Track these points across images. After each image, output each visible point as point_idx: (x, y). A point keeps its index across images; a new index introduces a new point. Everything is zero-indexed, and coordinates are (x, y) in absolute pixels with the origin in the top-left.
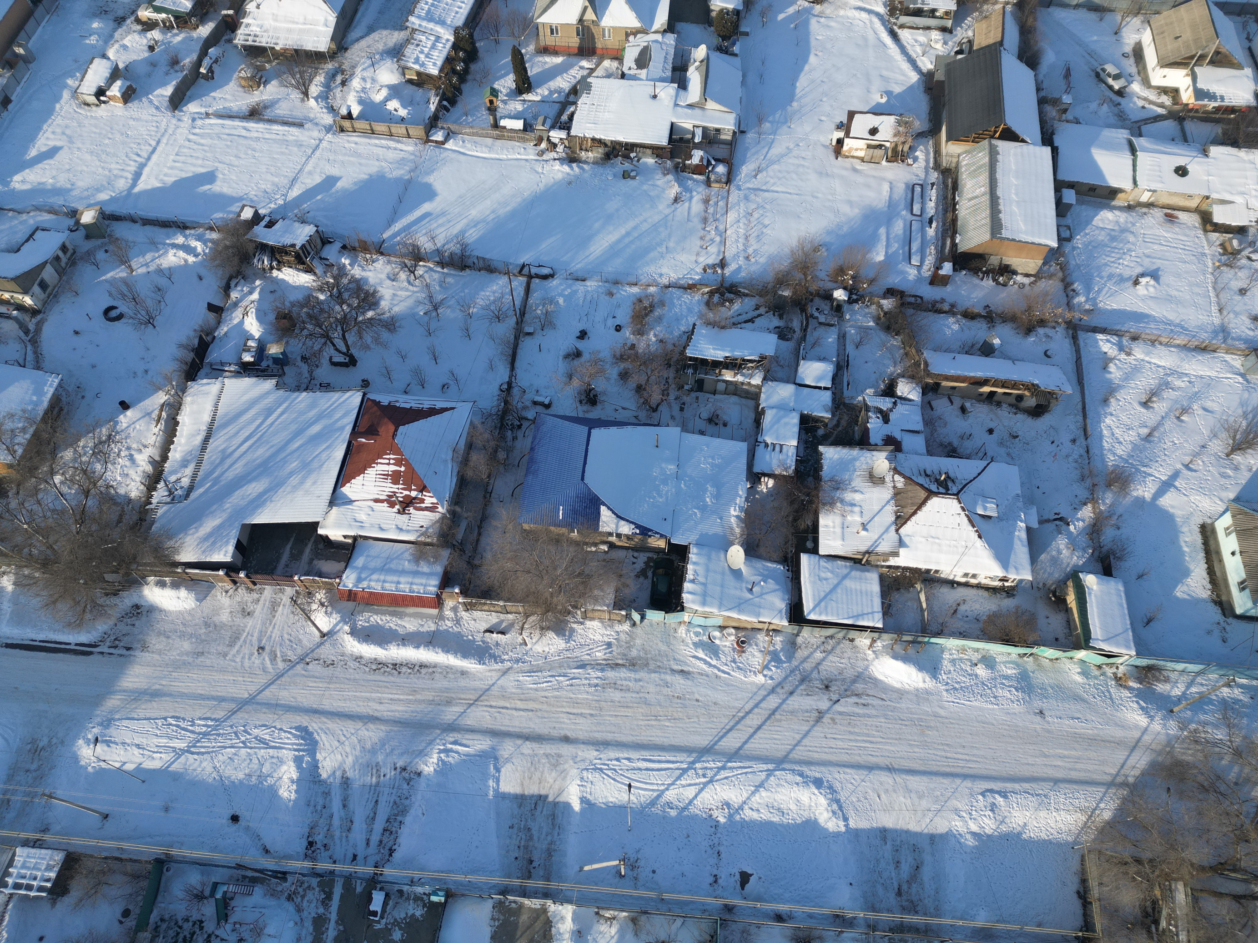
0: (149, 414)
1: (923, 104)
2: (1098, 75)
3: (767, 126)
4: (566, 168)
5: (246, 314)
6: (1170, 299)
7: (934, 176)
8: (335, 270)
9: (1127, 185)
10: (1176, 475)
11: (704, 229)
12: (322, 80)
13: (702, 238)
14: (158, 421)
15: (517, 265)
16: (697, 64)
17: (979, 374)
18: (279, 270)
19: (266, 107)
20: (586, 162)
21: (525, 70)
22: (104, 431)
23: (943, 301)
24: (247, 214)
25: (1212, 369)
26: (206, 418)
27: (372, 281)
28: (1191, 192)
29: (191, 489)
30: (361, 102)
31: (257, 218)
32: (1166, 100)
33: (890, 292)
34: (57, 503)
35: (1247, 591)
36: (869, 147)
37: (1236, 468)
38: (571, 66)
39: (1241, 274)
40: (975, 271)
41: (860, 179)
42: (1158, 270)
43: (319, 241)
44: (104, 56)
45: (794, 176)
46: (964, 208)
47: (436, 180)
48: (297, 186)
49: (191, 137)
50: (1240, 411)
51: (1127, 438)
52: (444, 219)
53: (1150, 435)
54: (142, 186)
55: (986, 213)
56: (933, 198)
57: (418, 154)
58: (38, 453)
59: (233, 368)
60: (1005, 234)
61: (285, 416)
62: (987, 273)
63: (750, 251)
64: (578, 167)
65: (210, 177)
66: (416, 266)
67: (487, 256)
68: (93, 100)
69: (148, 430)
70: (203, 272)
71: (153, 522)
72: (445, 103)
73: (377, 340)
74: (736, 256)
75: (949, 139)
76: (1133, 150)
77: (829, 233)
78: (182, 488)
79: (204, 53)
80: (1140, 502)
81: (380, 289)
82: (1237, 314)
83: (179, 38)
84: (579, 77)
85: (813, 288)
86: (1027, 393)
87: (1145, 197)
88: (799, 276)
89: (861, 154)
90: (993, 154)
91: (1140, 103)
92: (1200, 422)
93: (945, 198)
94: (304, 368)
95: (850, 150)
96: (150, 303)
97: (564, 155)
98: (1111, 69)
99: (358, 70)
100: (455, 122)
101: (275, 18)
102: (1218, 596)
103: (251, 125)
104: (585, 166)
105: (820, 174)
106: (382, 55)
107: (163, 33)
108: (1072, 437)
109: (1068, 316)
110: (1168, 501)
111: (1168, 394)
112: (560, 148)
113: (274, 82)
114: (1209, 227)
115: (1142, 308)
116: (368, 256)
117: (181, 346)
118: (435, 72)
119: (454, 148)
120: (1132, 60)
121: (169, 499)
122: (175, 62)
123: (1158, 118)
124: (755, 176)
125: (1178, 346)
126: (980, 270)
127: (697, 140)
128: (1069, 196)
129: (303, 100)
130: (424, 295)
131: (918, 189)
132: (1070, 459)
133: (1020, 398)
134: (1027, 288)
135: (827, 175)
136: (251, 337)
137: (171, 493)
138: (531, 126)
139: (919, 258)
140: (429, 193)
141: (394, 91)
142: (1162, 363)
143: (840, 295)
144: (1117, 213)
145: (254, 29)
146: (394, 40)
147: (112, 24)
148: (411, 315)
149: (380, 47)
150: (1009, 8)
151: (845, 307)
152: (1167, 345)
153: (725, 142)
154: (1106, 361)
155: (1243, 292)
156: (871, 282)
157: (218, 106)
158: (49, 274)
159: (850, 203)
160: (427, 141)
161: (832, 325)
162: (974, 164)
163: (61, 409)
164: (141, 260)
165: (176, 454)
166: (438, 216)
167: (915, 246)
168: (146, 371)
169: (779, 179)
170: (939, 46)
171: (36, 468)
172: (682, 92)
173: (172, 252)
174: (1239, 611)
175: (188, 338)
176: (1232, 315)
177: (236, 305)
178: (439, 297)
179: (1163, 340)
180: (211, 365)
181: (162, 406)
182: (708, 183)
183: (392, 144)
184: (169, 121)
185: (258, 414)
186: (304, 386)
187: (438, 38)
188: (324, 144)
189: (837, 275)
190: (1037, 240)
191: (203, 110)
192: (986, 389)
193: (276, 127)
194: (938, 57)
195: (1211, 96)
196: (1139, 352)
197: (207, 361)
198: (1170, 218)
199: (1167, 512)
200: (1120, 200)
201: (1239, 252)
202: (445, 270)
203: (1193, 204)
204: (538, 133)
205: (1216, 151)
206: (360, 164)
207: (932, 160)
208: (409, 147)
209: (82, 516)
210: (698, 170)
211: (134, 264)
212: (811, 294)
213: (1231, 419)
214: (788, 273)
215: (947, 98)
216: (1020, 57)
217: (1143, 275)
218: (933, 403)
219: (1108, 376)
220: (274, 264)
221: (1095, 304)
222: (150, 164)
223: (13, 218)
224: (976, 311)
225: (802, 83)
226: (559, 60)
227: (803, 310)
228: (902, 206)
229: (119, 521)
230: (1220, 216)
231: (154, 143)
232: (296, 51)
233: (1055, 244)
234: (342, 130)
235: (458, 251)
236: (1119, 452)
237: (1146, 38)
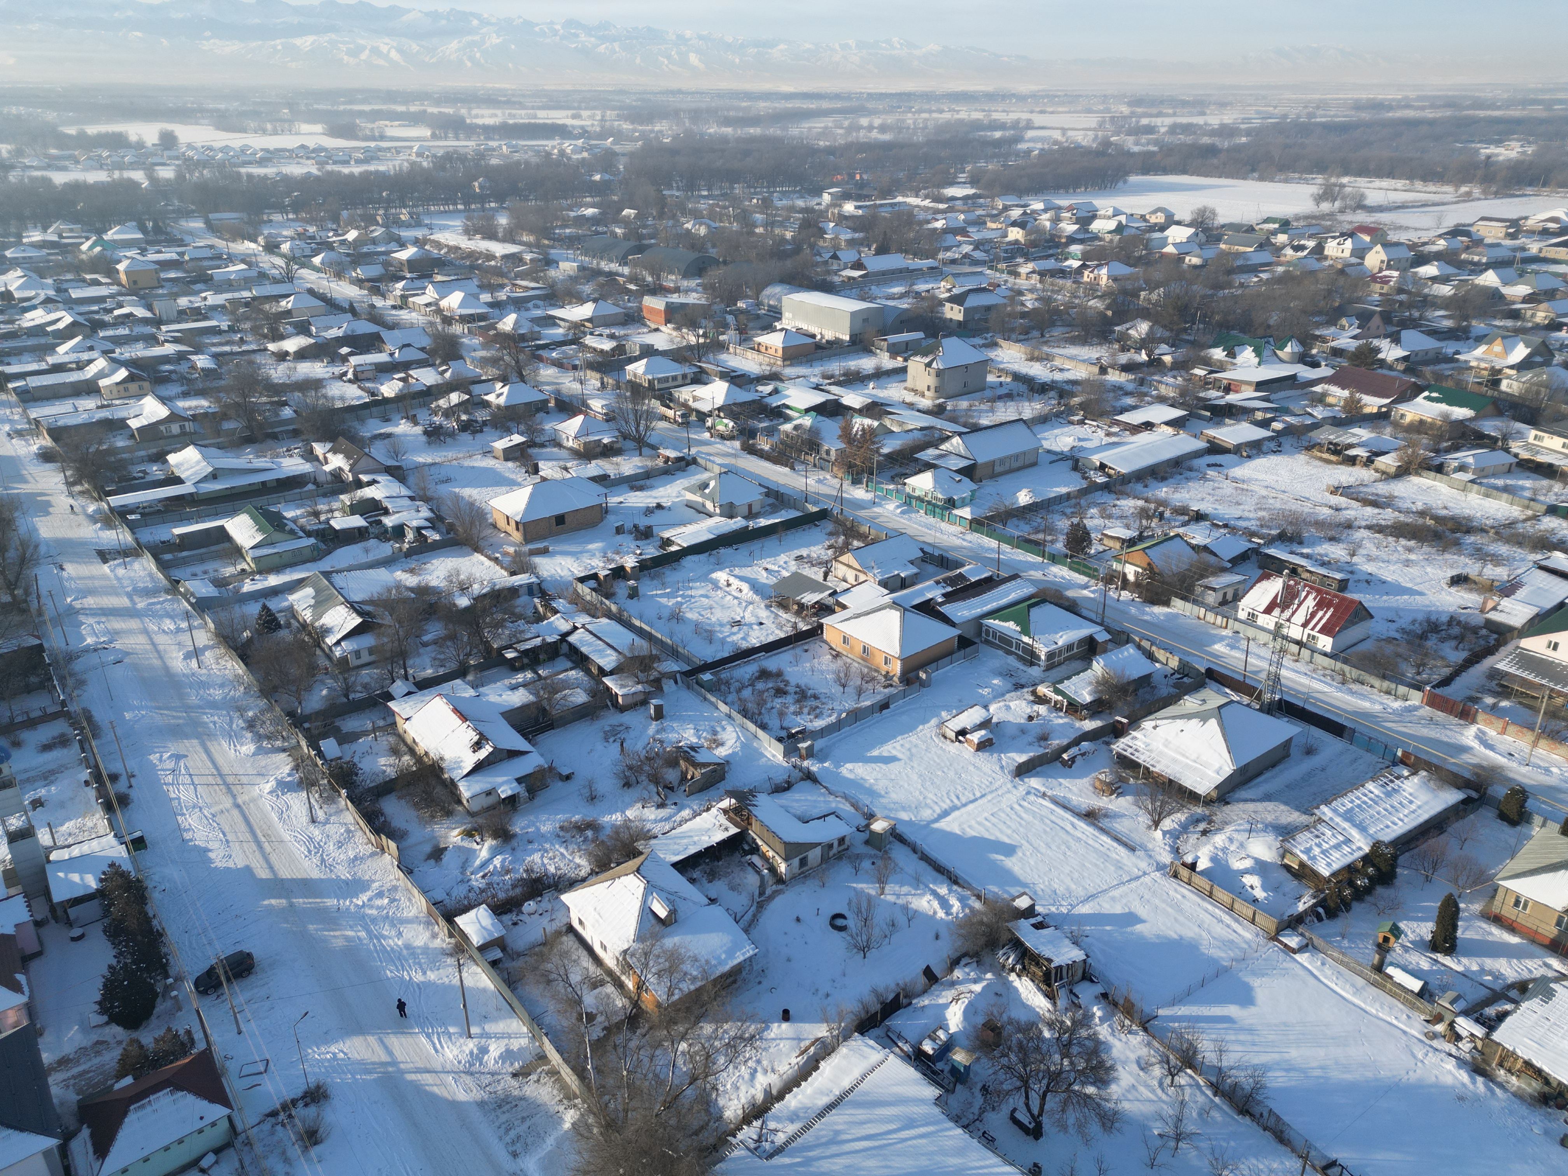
0: (800, 1040)
4: (1464, 1076)
5: (956, 999)
8: (1080, 1014)
12: (1183, 819)
14: (802, 1053)
15: (1324, 1157)
18: (1019, 976)
19: (1106, 816)
20: (1501, 1086)
21: (1455, 927)
22: (752, 1029)
24: (1023, 903)
26: (846, 1084)
27: (1115, 1053)
29: (779, 1151)
30: (1214, 859)
31: (1029, 912)
34: (665, 1070)
38: (1531, 956)
43: (1080, 973)
44: (986, 707)
47: (1261, 987)
48: (1091, 904)
49: (1016, 806)
52: (1249, 1038)
54: (942, 825)
57: (1254, 946)
58: (688, 1010)
59: (906, 1048)
61: (923, 1141)
64: (1486, 1086)
65: (1009, 850)
66: (1180, 1070)
67: (1286, 1118)
68: (952, 735)
69: (788, 1055)
70: (944, 933)
71: (722, 1159)
72: (1321, 910)
73: (1081, 1127)
78: (773, 1142)
79: (1076, 742)
81: (1120, 1069)
83: (1061, 721)
84: (1537, 974)
94: (979, 1100)
96: (876, 932)
97: (1468, 1057)
99: (1231, 828)
100: (1323, 937)
101: (1167, 743)
103: (1081, 824)
104: (1498, 1091)
106: (1266, 826)
107: (1049, 711)
112: (1465, 1046)
113: (1129, 798)
116: (1127, 1022)
117: (874, 991)
118: (1325, 872)
119: (1306, 964)
121: (752, 1145)
122: (1044, 738)
129: (1149, 827)
130: (1171, 1112)
136: (944, 1027)
137: (759, 1141)
138: (1432, 995)
140: (1246, 998)
141: (1261, 868)
145: (1139, 744)
146: (1290, 820)
147: (1009, 686)
148: (1142, 1127)
149: (1270, 818)
157: (1059, 793)
158: (814, 855)
160: (1275, 938)
163: (735, 982)
164: (897, 888)
165: (793, 1101)
166: (1242, 1029)
168: (828, 995)
171: (675, 1023)
173: (928, 897)
175: (887, 988)
177: (953, 984)
178: (1190, 1127)
180: (889, 1029)
181: (817, 1040)
183: (1227, 919)
184: (1005, 783)
185: (897, 1118)
186: (965, 1121)
187: (1348, 841)
188: (1147, 879)
191: (1043, 789)
193: (1105, 838)
197: (887, 1023)
202: (1217, 1100)
204: (1439, 1010)
206: (1176, 920)
208: (1246, 933)
209: (673, 1101)
211: (888, 888)
220: (1018, 967)
222: (963, 810)
223: (823, 794)
226: (1514, 940)
229: (696, 1133)
231: (978, 794)
232: (1170, 781)
234: (1175, 876)
235: (1248, 1088)
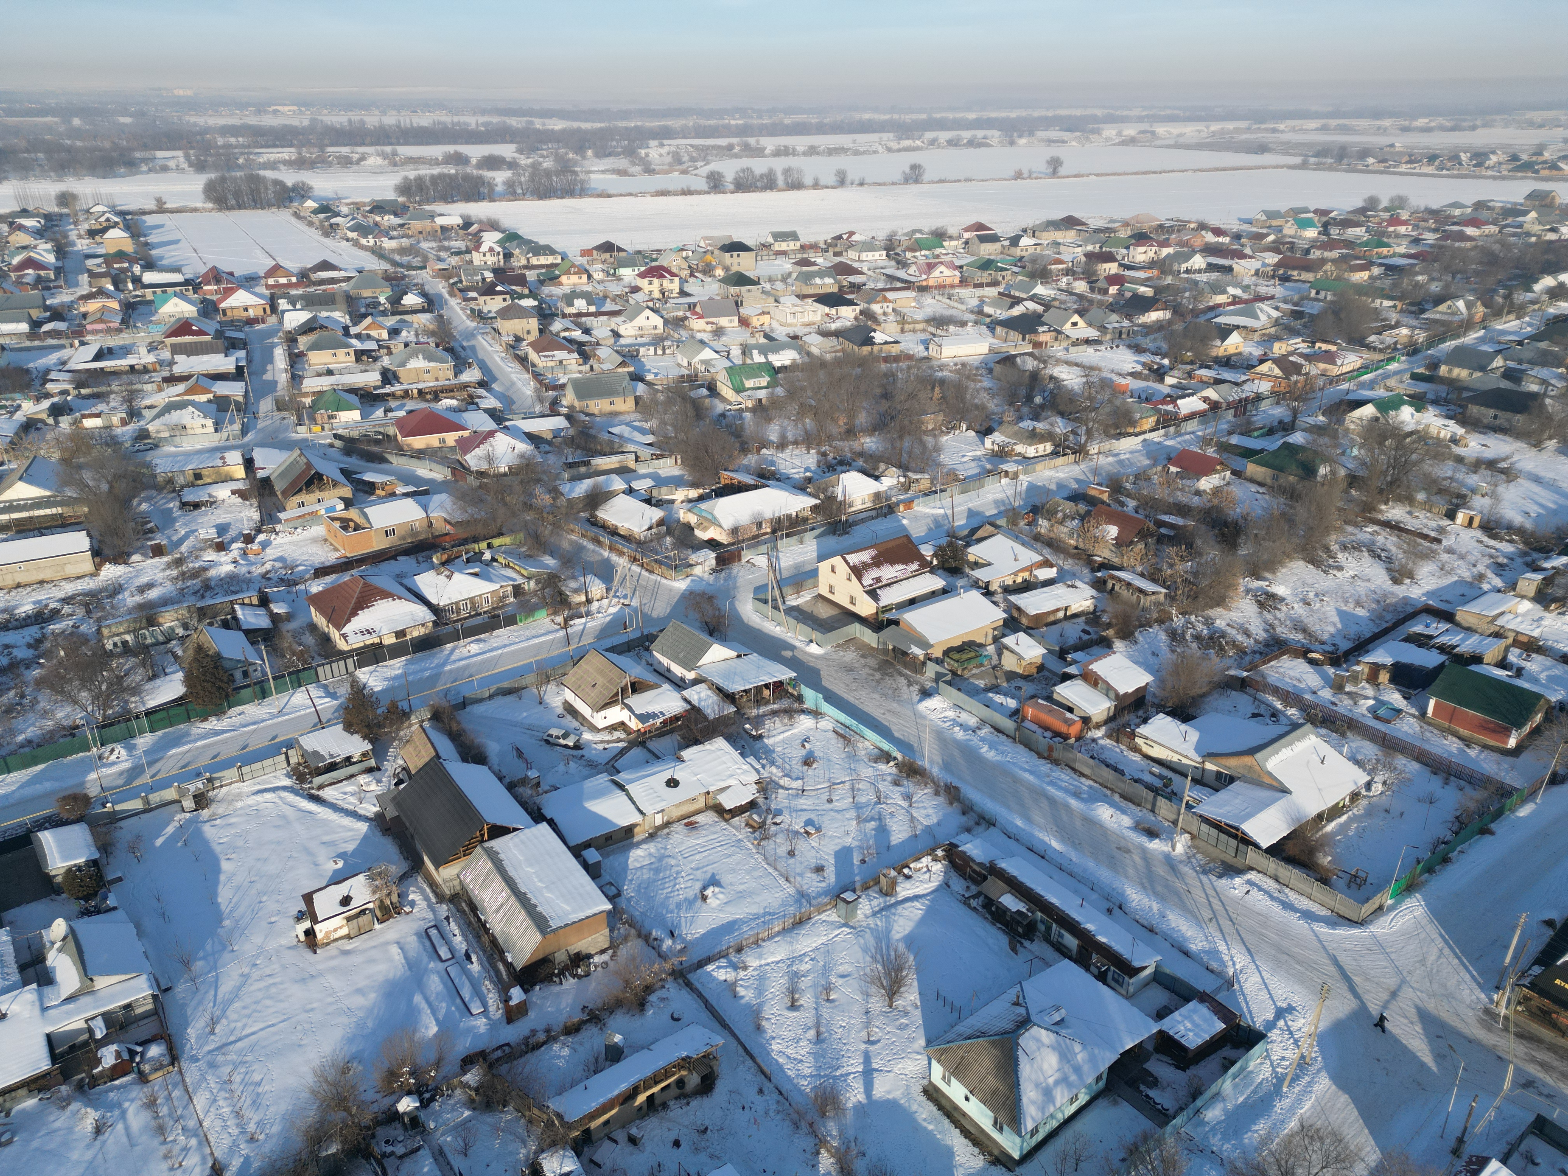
1: (389, 847)
2: (547, 742)
3: (199, 965)
6: (741, 896)
7: (444, 910)
9: (636, 818)
10: (867, 1058)
11: (165, 1142)
13: (166, 1157)
16: (58, 945)
17: (623, 1087)
23: (534, 1032)
25: (819, 935)
28: (692, 796)
32: (618, 734)
33: (467, 1062)
35: (1005, 1127)
36: (349, 919)
37: (906, 1013)
39: (780, 839)
40: (548, 979)
41: (356, 959)
42: (713, 875)
45: (268, 1002)
46: (496, 924)
50: (868, 959)
51: (803, 1052)
53: (818, 1034)
55: (522, 916)
56: (457, 932)
60: (554, 924)
62: (562, 973)
63: (251, 1127)
74: (233, 1148)
75: (437, 867)
76: (621, 787)
77: (351, 1040)
80: (859, 1108)
82: (801, 875)
85: (366, 1119)
86: (684, 1073)
87: (659, 820)
88: (339, 1116)
89: (345, 931)
90: (493, 856)
91: (600, 747)
92: (847, 990)
93: (470, 924)
95: (328, 934)
98: (555, 732)
102: (991, 1154)
105: (303, 980)
108: (756, 1089)
109: (667, 966)
110: (882, 1089)
111: (805, 983)
114: (727, 816)
115: (726, 917)
120: (569, 717)
123: (623, 752)
124: (212, 1032)
125: (778, 933)
126: (553, 974)
127: (99, 1035)
128: (592, 855)
131: (433, 932)
132: (772, 1114)
133: (680, 1083)
134: (611, 964)
135: (312, 977)
139: (478, 1003)
142: (778, 958)
143: (406, 1105)
144: (644, 846)
150: (426, 724)
151: (422, 1115)
152: (770, 938)
153: (146, 1015)
154: (730, 987)
155: (791, 853)
156: (437, 1065)
159: (360, 991)
161: (418, 1149)
162: (478, 875)
167: (466, 994)
169: (249, 1016)
170: (373, 787)
172: (47, 990)
174: (1016, 1155)
176: (798, 879)
179: (762, 935)
182: (143, 1079)
189: (390, 1083)
190: (589, 912)
192: (641, 1098)
194: (378, 797)
195: (654, 716)
196: (753, 961)
198: (692, 826)
199: (888, 1101)
200: (640, 835)
201: (764, 823)
203: (701, 804)
205: (686, 754)
207: (431, 895)
210: (117, 1071)
212: (368, 1128)
213: (868, 970)
214: (322, 1122)
215: (411, 830)
216: (465, 760)
217: (705, 888)
218: (594, 1158)
219: (743, 1001)
221: (684, 940)
224: (576, 1020)
225: (224, 896)
227: (368, 1155)
228: (425, 959)
230: (729, 802)
233: (609, 906)
236: (807, 1071)
237: (569, 696)
